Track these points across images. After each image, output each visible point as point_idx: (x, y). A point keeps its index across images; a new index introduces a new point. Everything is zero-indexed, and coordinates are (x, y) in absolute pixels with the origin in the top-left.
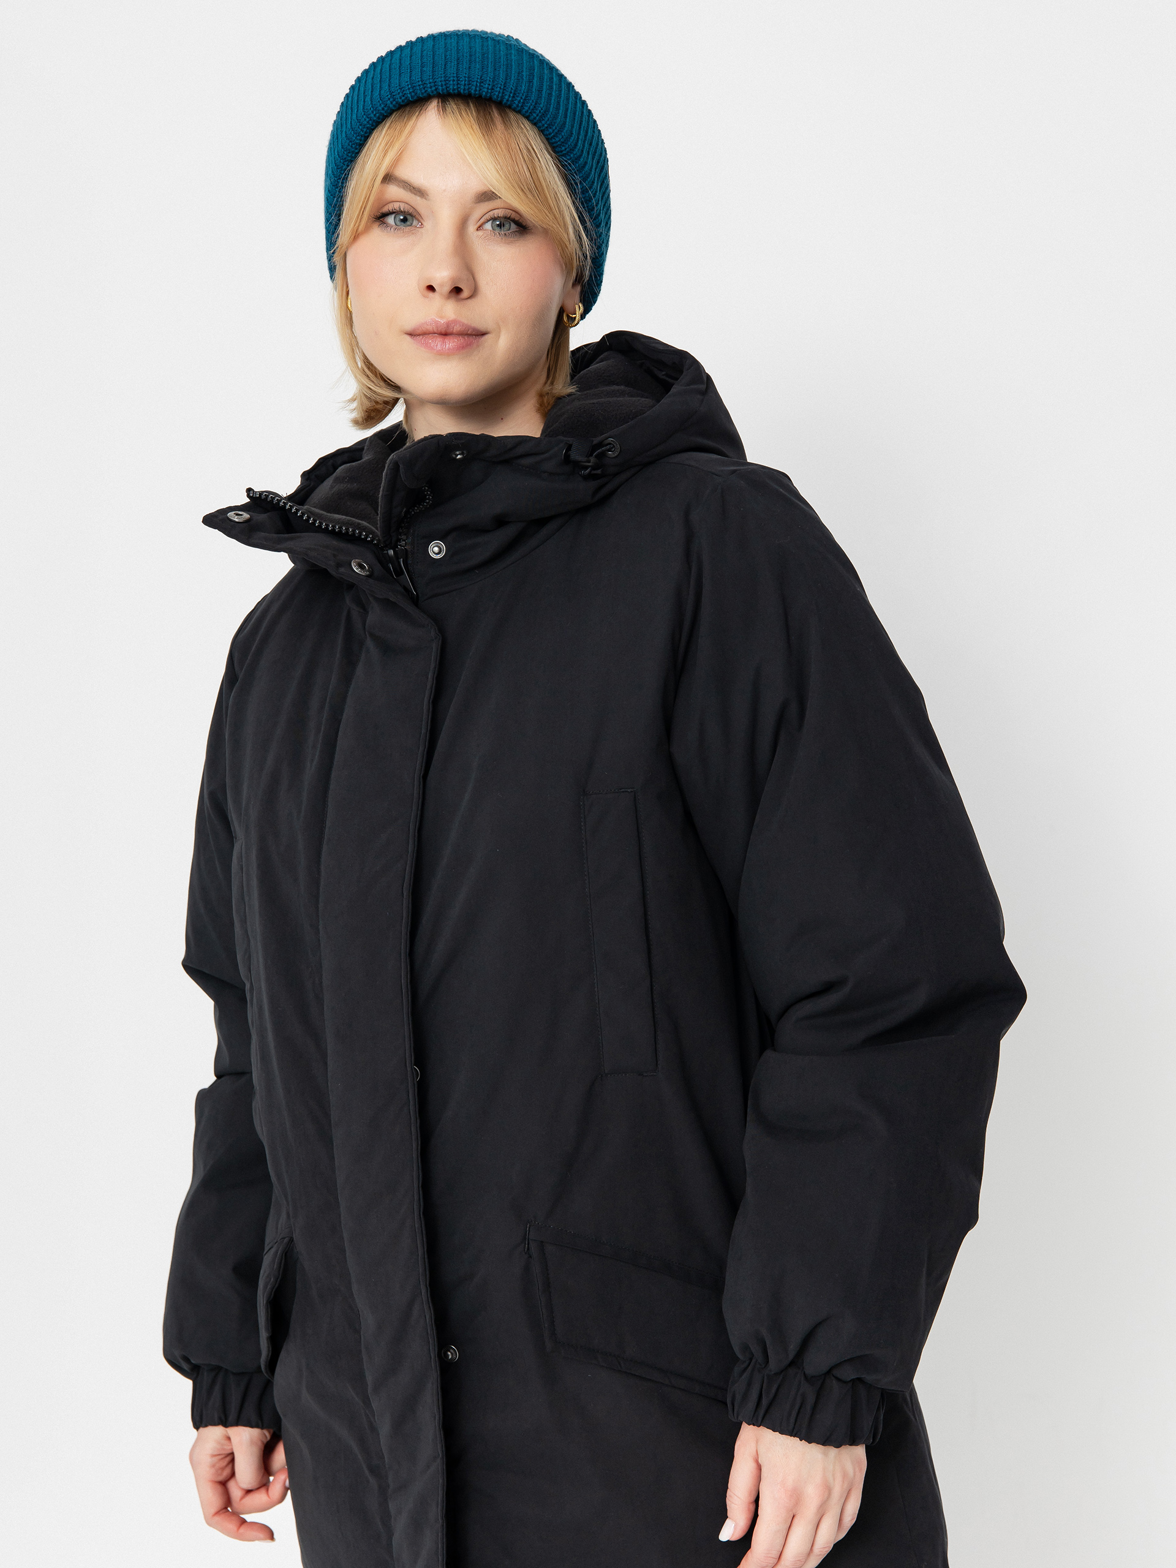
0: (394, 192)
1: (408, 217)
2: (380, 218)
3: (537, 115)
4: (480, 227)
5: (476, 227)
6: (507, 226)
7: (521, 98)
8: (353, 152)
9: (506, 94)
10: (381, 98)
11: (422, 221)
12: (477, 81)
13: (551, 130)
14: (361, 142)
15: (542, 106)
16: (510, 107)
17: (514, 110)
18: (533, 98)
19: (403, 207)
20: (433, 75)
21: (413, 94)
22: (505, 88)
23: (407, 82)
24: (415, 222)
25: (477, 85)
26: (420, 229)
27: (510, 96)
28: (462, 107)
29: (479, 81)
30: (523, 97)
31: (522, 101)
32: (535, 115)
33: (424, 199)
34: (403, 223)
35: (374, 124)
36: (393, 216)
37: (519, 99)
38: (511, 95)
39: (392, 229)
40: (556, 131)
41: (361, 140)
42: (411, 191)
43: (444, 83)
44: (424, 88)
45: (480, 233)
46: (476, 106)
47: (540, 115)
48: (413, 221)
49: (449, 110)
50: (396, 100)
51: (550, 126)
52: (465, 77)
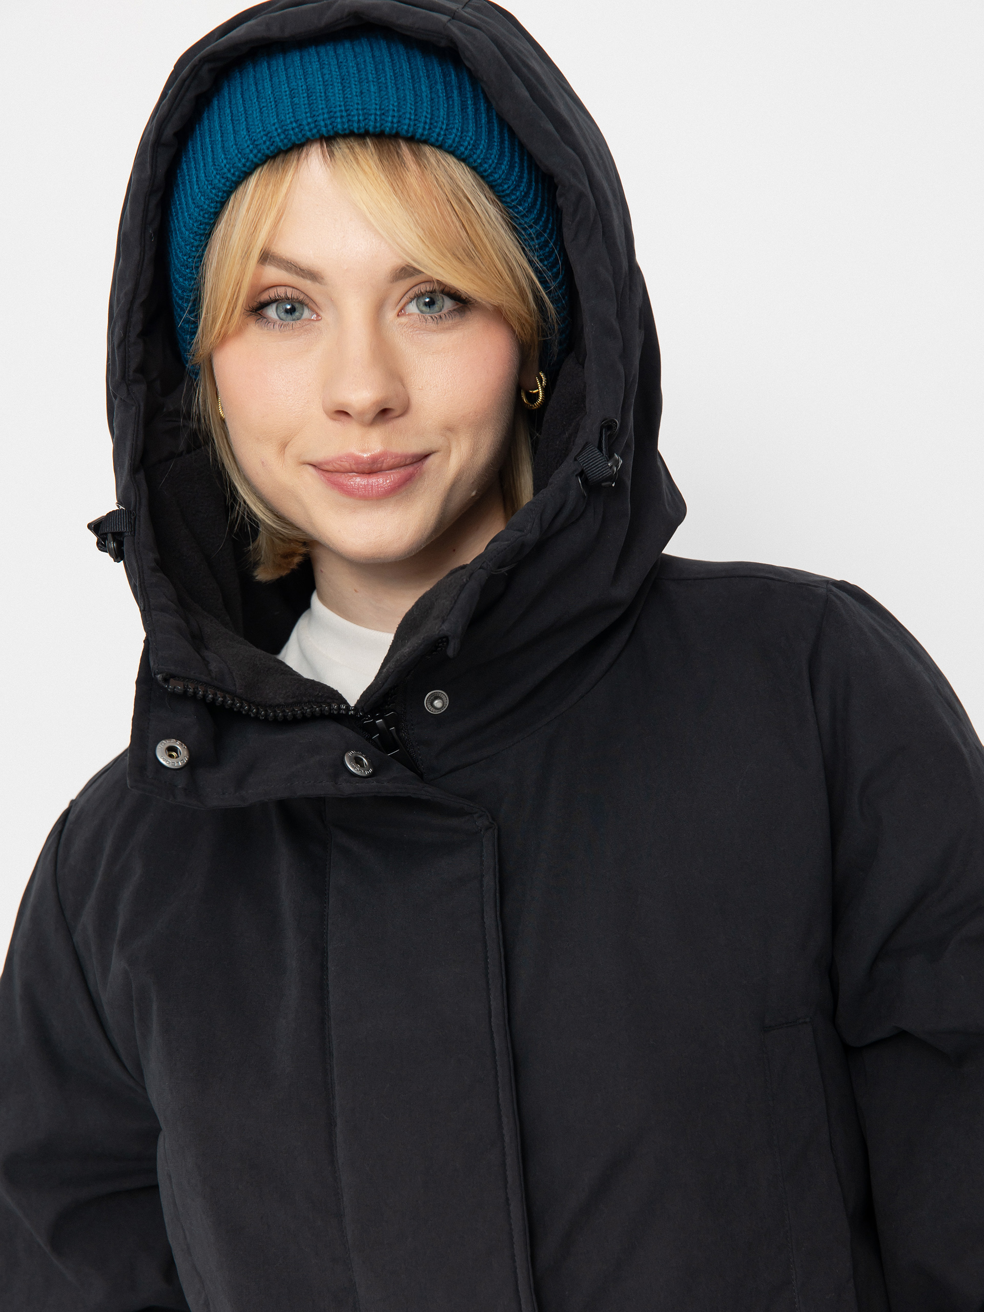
0: (273, 274)
1: (297, 305)
2: (257, 310)
3: (466, 149)
4: (401, 311)
5: (396, 312)
6: (439, 303)
7: (441, 128)
8: (206, 224)
9: (419, 127)
10: (238, 149)
11: (318, 311)
12: (376, 114)
13: (486, 166)
14: (217, 210)
15: (470, 134)
16: (426, 142)
17: (432, 145)
18: (456, 126)
19: (290, 292)
20: (311, 111)
21: (286, 141)
22: (417, 117)
23: (274, 124)
24: (306, 313)
25: (376, 119)
26: (317, 324)
27: (424, 129)
28: (357, 149)
29: (378, 113)
30: (444, 127)
31: (442, 133)
32: (462, 149)
33: (318, 284)
34: (289, 316)
35: (233, 185)
36: (274, 306)
37: (437, 130)
38: (427, 127)
39: (277, 326)
40: (494, 166)
41: (216, 208)
42: (297, 274)
43: (328, 122)
44: (301, 132)
45: (403, 320)
46: (374, 144)
47: (469, 147)
48: (303, 310)
49: (338, 153)
50: (262, 151)
51: (485, 160)
52: (357, 109)
